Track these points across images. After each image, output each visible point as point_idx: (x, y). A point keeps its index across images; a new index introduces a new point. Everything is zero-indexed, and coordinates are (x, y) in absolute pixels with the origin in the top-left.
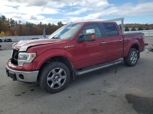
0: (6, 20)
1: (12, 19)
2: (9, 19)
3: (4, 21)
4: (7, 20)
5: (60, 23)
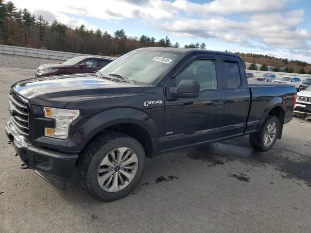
0: (15, 11)
1: (27, 10)
2: (20, 10)
3: (11, 12)
4: (18, 11)
5: (120, 33)
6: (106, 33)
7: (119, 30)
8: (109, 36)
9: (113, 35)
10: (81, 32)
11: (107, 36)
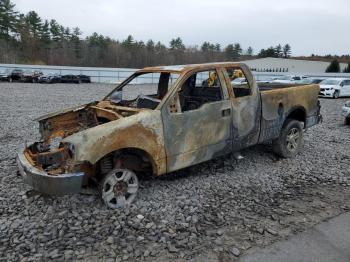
0: (40, 23)
1: (55, 21)
2: (46, 21)
3: (34, 25)
4: (43, 22)
5: (176, 43)
6: (159, 43)
7: (176, 38)
8: (163, 47)
9: (168, 46)
10: (128, 44)
11: (161, 47)
